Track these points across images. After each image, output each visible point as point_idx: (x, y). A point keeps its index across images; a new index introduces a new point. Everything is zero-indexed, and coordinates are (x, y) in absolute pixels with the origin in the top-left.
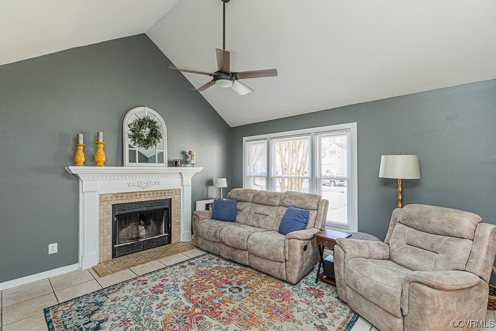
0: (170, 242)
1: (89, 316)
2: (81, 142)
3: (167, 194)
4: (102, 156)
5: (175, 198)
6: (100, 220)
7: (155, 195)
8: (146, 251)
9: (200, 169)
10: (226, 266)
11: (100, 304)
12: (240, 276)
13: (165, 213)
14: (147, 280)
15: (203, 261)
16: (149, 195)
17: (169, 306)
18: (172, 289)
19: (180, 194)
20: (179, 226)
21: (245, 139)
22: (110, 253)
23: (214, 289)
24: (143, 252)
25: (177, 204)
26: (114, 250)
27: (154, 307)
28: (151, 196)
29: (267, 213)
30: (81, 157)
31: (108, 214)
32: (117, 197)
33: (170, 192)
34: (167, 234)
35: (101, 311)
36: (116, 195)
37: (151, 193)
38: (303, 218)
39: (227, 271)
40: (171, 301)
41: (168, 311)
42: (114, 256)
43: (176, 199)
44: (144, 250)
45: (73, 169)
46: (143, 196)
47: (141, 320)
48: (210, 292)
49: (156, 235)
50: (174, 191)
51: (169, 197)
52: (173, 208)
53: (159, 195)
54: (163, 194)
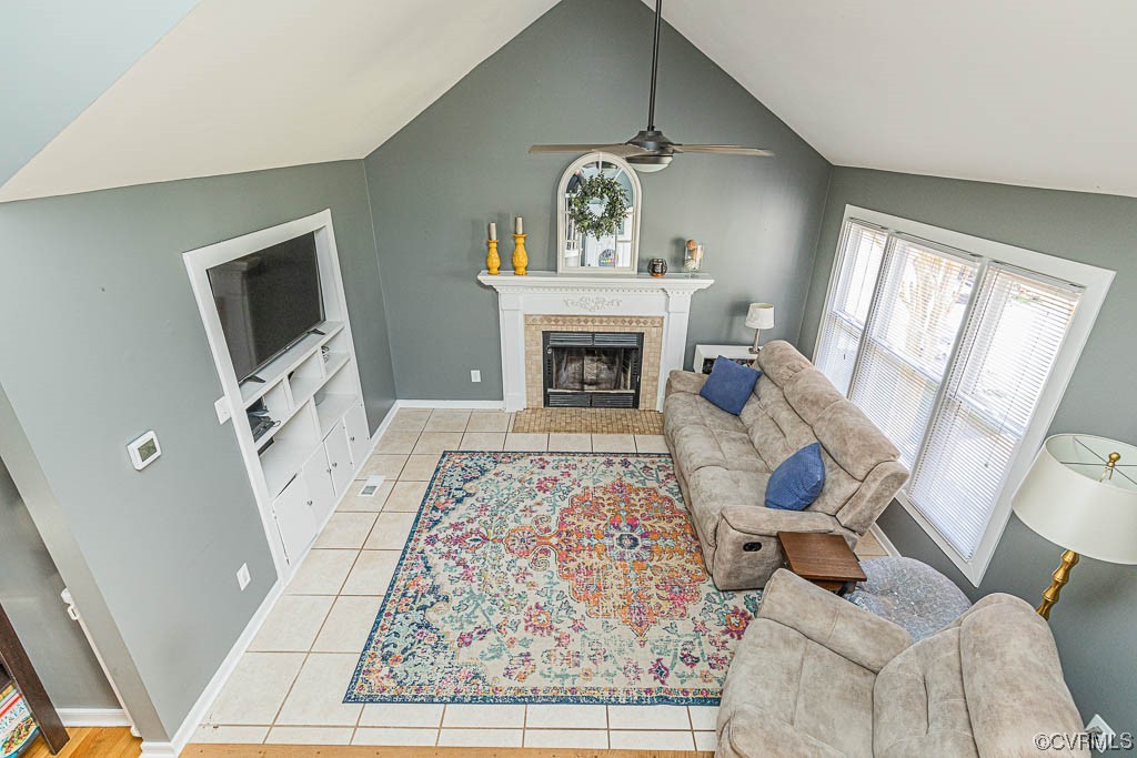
0: (636, 405)
1: (466, 481)
2: (494, 237)
3: (634, 324)
4: (521, 258)
5: (650, 333)
6: (526, 352)
7: (612, 324)
8: (592, 410)
9: (705, 283)
10: (667, 494)
11: (483, 471)
12: (663, 523)
13: (633, 356)
14: (548, 463)
15: (646, 467)
16: (601, 322)
17: (534, 515)
18: (561, 493)
19: (662, 326)
20: (655, 383)
21: (850, 210)
22: (541, 399)
23: (603, 523)
24: (588, 410)
25: (653, 344)
26: (547, 397)
27: (522, 506)
28: (605, 324)
29: (786, 428)
30: (495, 260)
31: (537, 344)
32: (549, 321)
33: (642, 320)
34: (633, 391)
35: (477, 482)
36: (548, 318)
37: (605, 319)
38: (801, 487)
39: (655, 504)
40: (542, 511)
41: (527, 521)
42: (546, 403)
43: (654, 336)
44: (591, 407)
45: (484, 278)
46: (590, 323)
47: (496, 515)
48: (595, 524)
49: (615, 388)
50: (649, 320)
51: (638, 330)
52: (646, 350)
53: (620, 323)
54: (627, 324)
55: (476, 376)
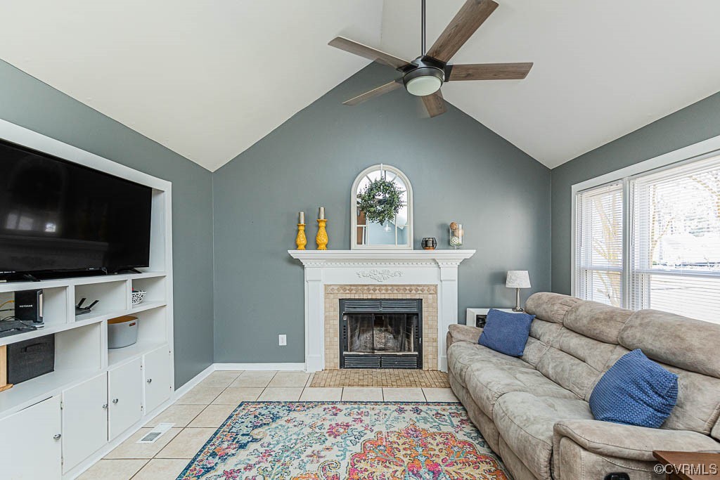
0: (420, 365)
1: (255, 427)
2: (302, 222)
3: (413, 292)
4: (323, 238)
5: (427, 300)
6: (326, 317)
7: (395, 292)
8: (382, 370)
9: (468, 253)
10: (466, 438)
11: (275, 418)
12: (469, 470)
13: (414, 321)
14: (341, 410)
15: (438, 413)
16: (387, 290)
17: (322, 460)
18: (353, 438)
19: (436, 293)
20: (435, 344)
21: (575, 188)
22: (338, 361)
23: (400, 469)
24: (378, 370)
25: (430, 309)
26: (342, 358)
27: (309, 451)
28: (389, 292)
30: (302, 239)
31: (334, 311)
32: (345, 290)
33: (419, 288)
34: (417, 353)
35: (267, 427)
36: (343, 287)
37: (390, 288)
39: (456, 449)
40: (330, 456)
41: (313, 467)
42: (342, 365)
43: (430, 301)
44: (381, 368)
45: (294, 254)
46: (377, 291)
47: (278, 461)
48: (391, 471)
49: (401, 351)
50: (426, 288)
51: (417, 297)
52: (425, 314)
53: (401, 291)
54: (408, 292)
55: (283, 340)
